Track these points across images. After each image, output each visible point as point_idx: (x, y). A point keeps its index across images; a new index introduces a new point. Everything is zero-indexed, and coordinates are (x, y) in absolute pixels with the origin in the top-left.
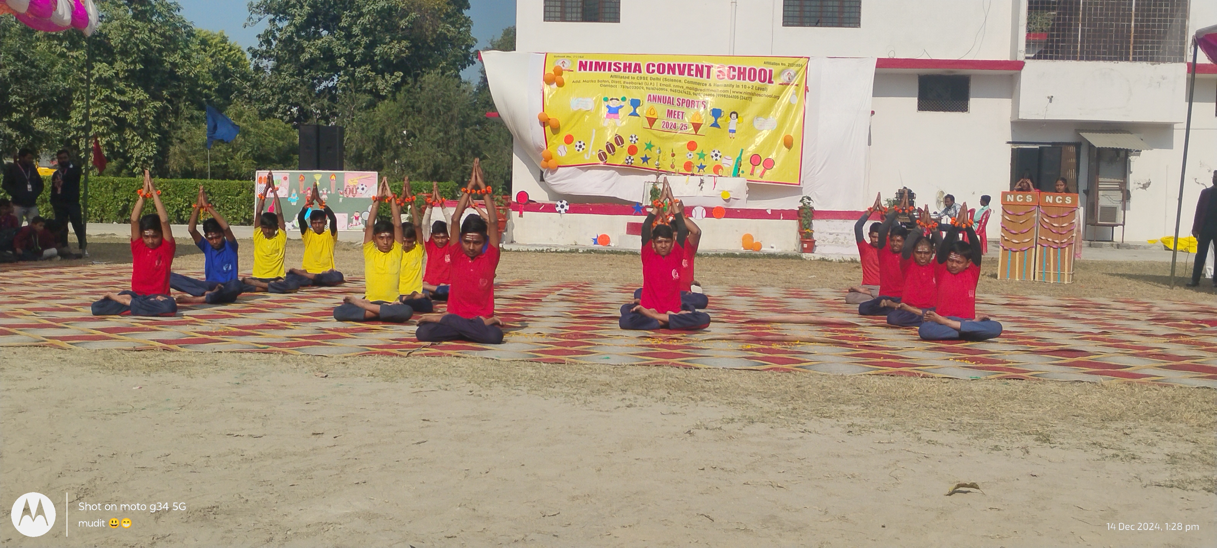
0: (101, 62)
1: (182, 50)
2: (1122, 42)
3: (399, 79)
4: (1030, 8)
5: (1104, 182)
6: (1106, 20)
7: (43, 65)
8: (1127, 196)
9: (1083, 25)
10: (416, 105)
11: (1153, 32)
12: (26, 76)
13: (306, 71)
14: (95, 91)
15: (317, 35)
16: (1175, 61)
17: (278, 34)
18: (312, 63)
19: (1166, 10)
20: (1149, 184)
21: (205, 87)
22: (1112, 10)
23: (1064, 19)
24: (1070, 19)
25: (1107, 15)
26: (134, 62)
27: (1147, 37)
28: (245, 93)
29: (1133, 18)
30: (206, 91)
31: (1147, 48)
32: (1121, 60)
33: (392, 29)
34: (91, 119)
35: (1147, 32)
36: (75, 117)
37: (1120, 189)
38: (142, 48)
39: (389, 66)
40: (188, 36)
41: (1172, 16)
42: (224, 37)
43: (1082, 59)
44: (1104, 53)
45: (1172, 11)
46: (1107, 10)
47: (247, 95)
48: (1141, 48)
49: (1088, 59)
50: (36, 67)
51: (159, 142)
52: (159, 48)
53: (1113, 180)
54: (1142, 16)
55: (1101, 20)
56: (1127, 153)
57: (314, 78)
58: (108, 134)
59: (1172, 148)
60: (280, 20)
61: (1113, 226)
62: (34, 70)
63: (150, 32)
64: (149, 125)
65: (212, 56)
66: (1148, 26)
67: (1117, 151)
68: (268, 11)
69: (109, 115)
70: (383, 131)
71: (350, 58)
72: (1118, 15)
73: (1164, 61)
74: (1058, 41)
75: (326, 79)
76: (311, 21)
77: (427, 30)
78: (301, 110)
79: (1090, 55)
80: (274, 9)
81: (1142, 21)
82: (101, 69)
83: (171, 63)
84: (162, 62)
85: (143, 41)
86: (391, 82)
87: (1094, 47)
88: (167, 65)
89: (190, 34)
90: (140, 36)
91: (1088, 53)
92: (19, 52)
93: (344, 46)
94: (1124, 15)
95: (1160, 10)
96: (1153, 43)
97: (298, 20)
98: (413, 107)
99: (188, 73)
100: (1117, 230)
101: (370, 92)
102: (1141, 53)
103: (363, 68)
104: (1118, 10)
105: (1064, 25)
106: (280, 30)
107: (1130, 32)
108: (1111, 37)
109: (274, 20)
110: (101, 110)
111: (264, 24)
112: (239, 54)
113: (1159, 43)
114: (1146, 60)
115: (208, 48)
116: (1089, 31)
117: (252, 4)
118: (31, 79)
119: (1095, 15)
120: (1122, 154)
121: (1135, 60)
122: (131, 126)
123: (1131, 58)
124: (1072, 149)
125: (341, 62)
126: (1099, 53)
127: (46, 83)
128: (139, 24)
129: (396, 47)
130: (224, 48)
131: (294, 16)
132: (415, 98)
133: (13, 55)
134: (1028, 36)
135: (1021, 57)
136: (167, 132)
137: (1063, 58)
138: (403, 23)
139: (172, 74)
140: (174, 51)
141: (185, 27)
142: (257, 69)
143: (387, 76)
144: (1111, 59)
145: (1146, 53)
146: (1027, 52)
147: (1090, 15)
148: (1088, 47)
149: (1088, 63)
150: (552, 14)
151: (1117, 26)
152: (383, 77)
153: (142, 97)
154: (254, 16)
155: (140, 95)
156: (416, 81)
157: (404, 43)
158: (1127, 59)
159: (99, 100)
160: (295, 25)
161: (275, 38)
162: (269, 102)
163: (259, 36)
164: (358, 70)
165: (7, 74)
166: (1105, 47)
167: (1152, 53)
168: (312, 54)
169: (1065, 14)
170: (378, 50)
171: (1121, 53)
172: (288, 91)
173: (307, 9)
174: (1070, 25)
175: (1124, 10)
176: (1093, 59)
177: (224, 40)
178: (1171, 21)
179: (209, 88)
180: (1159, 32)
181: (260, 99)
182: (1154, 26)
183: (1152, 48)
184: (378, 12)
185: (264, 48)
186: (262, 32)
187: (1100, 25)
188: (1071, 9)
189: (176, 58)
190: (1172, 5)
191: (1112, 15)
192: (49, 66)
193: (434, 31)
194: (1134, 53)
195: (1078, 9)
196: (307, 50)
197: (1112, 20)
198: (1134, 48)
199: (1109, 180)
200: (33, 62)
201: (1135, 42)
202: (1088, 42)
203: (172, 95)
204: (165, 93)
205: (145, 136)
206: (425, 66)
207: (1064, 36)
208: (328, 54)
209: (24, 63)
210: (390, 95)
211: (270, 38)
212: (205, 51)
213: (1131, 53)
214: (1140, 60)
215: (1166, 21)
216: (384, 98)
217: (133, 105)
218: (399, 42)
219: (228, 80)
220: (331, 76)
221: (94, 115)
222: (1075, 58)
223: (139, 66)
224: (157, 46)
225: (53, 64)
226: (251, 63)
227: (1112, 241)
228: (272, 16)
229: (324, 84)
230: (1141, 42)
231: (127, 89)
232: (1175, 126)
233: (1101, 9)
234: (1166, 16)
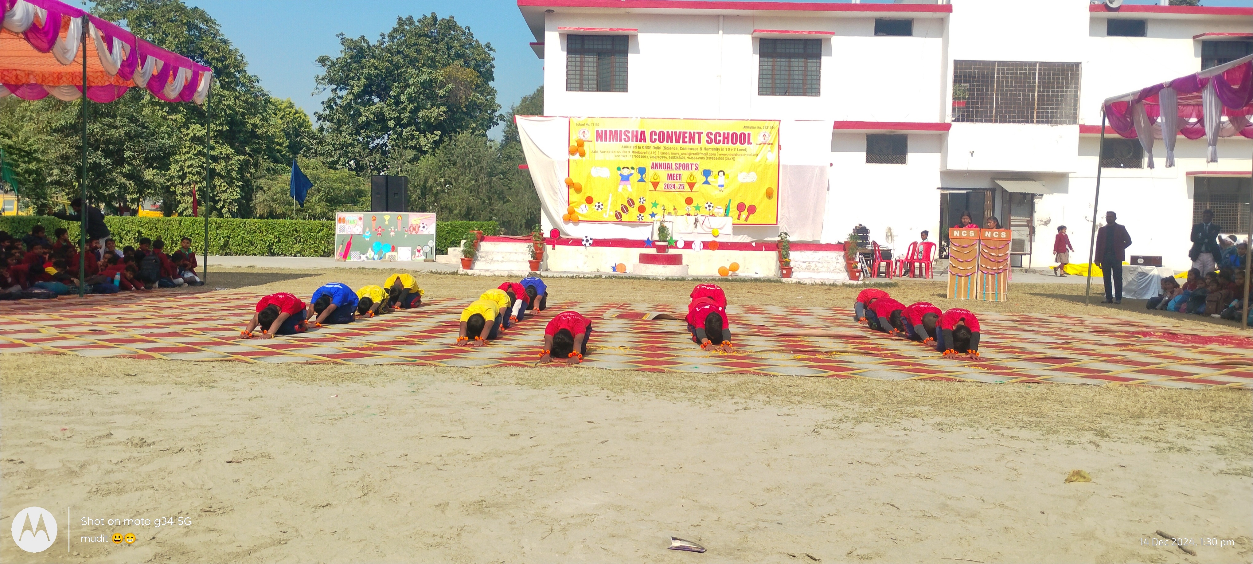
0: (195, 124)
1: (261, 113)
2: (1028, 108)
3: (438, 138)
4: (955, 81)
5: (1015, 220)
6: (1015, 91)
7: (152, 127)
8: (1032, 231)
9: (997, 95)
10: (452, 159)
11: (1052, 100)
12: (139, 135)
13: (362, 131)
14: (190, 147)
15: (370, 102)
16: (1069, 123)
17: (339, 101)
18: (367, 125)
19: (1062, 83)
20: (1049, 221)
21: (278, 144)
22: (1020, 82)
23: (982, 90)
24: (987, 90)
25: (1016, 86)
26: (221, 124)
27: (1048, 104)
28: (312, 149)
29: (1037, 89)
30: (278, 147)
31: (1047, 113)
32: (1027, 122)
33: (432, 97)
34: (186, 170)
35: (1048, 100)
36: (174, 169)
37: (1028, 226)
38: (228, 112)
39: (430, 127)
40: (265, 103)
41: (1067, 87)
42: (291, 103)
43: (996, 121)
44: (1014, 117)
45: (1067, 83)
46: (1016, 82)
47: (314, 151)
48: (1043, 113)
49: (1001, 122)
50: (146, 128)
51: (242, 188)
52: (242, 112)
53: (1022, 218)
54: (1044, 87)
55: (1011, 91)
56: (1033, 196)
57: (368, 137)
58: (201, 182)
59: (1067, 192)
60: (341, 90)
61: (1021, 255)
62: (144, 130)
63: (235, 100)
64: (234, 174)
65: (281, 118)
66: (1048, 96)
67: (1024, 195)
68: (331, 82)
69: (202, 167)
70: (426, 180)
71: (398, 120)
72: (1024, 86)
73: (1061, 123)
74: (977, 108)
75: (378, 138)
76: (367, 91)
77: (461, 98)
78: (357, 163)
79: (1004, 118)
80: (336, 81)
81: (1044, 91)
82: (196, 129)
83: (252, 125)
84: (244, 124)
85: (229, 107)
86: (431, 140)
87: (1006, 112)
88: (249, 126)
89: (267, 101)
90: (227, 103)
91: (1001, 117)
92: (133, 116)
93: (393, 111)
94: (1029, 87)
95: (1058, 83)
96: (1052, 109)
97: (356, 90)
98: (449, 160)
99: (267, 132)
100: (1025, 259)
101: (414, 148)
102: (1042, 117)
103: (409, 128)
104: (1025, 82)
105: (982, 94)
106: (342, 98)
107: (1034, 100)
108: (1019, 104)
109: (335, 90)
110: (195, 162)
111: (327, 93)
112: (303, 117)
113: (1057, 109)
114: (1047, 122)
115: (278, 112)
116: (1002, 99)
117: (318, 77)
118: (142, 138)
119: (1007, 86)
120: (1028, 197)
121: (1038, 122)
122: (219, 175)
123: (1035, 121)
124: (989, 194)
125: (391, 124)
126: (1010, 117)
127: (154, 141)
128: (226, 93)
129: (435, 112)
130: (290, 112)
131: (353, 86)
132: (451, 153)
133: (127, 118)
134: (954, 103)
135: (948, 120)
136: (249, 180)
137: (981, 121)
138: (441, 92)
139: (253, 134)
140: (255, 115)
141: (263, 95)
142: (321, 129)
143: (428, 136)
144: (1019, 122)
145: (1047, 117)
146: (953, 116)
147: (1002, 86)
148: (1001, 112)
149: (1001, 124)
150: (573, 85)
151: (1024, 95)
152: (425, 136)
153: (228, 152)
154: (320, 86)
155: (227, 150)
156: (451, 139)
157: (442, 108)
158: (1032, 122)
159: (194, 155)
160: (353, 94)
161: (336, 104)
162: (332, 156)
163: (323, 103)
164: (404, 130)
165: (122, 133)
166: (1014, 112)
167: (1052, 117)
168: (367, 117)
169: (982, 86)
170: (420, 114)
171: (1027, 117)
172: (347, 147)
173: (363, 80)
174: (987, 94)
175: (1029, 82)
176: (1005, 122)
177: (291, 106)
178: (1066, 91)
179: (281, 145)
180: (1057, 100)
181: (324, 154)
182: (1053, 96)
183: (1052, 113)
184: (422, 84)
185: (327, 112)
186: (326, 100)
187: (1011, 95)
188: (987, 81)
189: (257, 120)
190: (1067, 79)
191: (1020, 86)
192: (156, 127)
193: (467, 99)
194: (1038, 117)
195: (993, 82)
196: (363, 114)
197: (1020, 91)
198: (1038, 113)
199: (1019, 218)
200: (144, 124)
201: (1038, 108)
202: (1001, 108)
203: (253, 150)
204: (247, 148)
205: (230, 184)
206: (459, 127)
207: (982, 103)
208: (381, 118)
209: (136, 125)
210: (430, 151)
211: (332, 104)
212: (276, 114)
213: (1035, 117)
214: (1042, 122)
215: (1062, 91)
216: (425, 153)
217: (221, 158)
218: (438, 108)
219: (298, 139)
220: (383, 135)
221: (189, 167)
222: (991, 121)
223: (226, 128)
224: (241, 110)
225: (160, 125)
226: (315, 126)
227: (1021, 266)
228: (334, 87)
229: (377, 141)
230: (1043, 109)
231: (217, 145)
232: (1070, 175)
233: (1011, 82)
234: (1062, 87)
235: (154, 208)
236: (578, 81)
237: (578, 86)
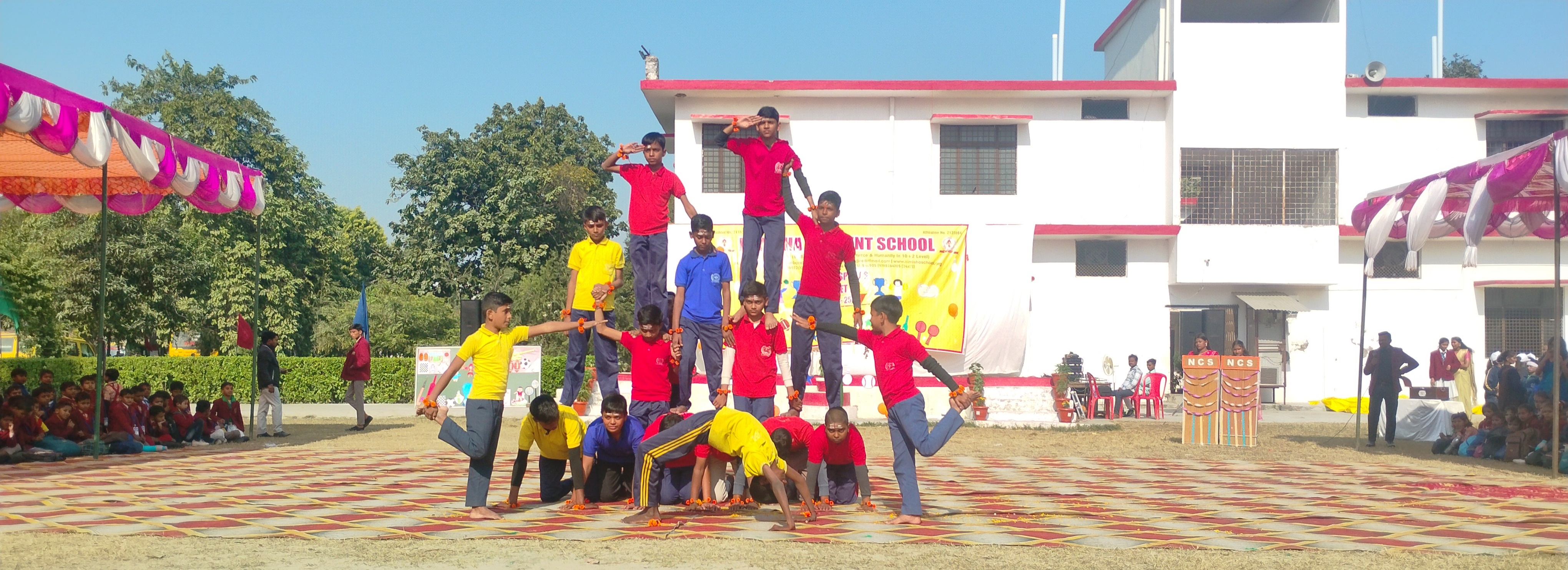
0: (242, 241)
1: (323, 225)
2: (1274, 206)
3: (545, 253)
4: (1183, 174)
5: (1264, 344)
6: (1258, 184)
7: (188, 244)
8: (1286, 358)
9: (1236, 190)
10: (561, 278)
11: (1304, 196)
12: (171, 256)
13: (449, 246)
14: (236, 270)
15: (459, 209)
16: (1326, 223)
17: (420, 209)
18: (455, 239)
19: (1316, 174)
20: (1307, 345)
21: (344, 263)
22: (1263, 174)
23: (1217, 184)
24: (1223, 184)
25: (1258, 179)
26: (276, 241)
27: (1299, 201)
28: (386, 268)
29: (1284, 182)
30: (344, 267)
31: (1298, 211)
32: (1274, 223)
33: (537, 202)
34: (231, 299)
35: (1299, 196)
36: (216, 297)
37: (1280, 351)
38: (284, 226)
39: (536, 240)
40: (329, 212)
41: (1322, 180)
42: (360, 213)
43: (1236, 222)
44: (1258, 217)
45: (1321, 174)
46: (1258, 174)
47: (388, 271)
48: (1293, 211)
49: (1241, 223)
50: (180, 246)
51: (299, 319)
52: (301, 225)
53: (1272, 342)
54: (1293, 180)
55: (1253, 184)
56: (1285, 314)
57: (456, 253)
58: (248, 313)
59: (1328, 309)
60: (422, 195)
61: (1274, 388)
62: (178, 249)
63: (291, 209)
64: (290, 302)
65: (348, 232)
66: (1298, 190)
67: (1274, 313)
68: (411, 186)
69: (249, 293)
70: (528, 305)
71: (494, 232)
72: (1269, 179)
73: (1316, 223)
74: (1212, 206)
75: (470, 254)
76: (456, 196)
77: (572, 203)
78: (443, 285)
79: (1245, 218)
80: (418, 185)
81: (1293, 185)
82: (243, 248)
83: (313, 240)
84: (302, 239)
85: (286, 220)
86: (537, 256)
87: (1247, 211)
88: (309, 242)
89: (331, 210)
90: (282, 214)
91: (1241, 217)
92: (164, 231)
93: (488, 220)
94: (1274, 179)
95: (1310, 174)
96: (1304, 206)
97: (443, 196)
98: (558, 280)
99: (331, 249)
100: (1279, 392)
101: (516, 265)
102: (1293, 217)
103: (508, 242)
104: (1269, 174)
105: (1217, 189)
106: (424, 205)
107: (1282, 196)
108: (1263, 200)
109: (416, 195)
110: (241, 289)
111: (406, 199)
112: (376, 230)
113: (1310, 206)
114: (1298, 223)
115: (344, 224)
116: (1241, 195)
117: (394, 180)
118: (175, 258)
119: (1247, 179)
120: (1279, 316)
121: (1287, 223)
122: (272, 304)
123: (1284, 221)
124: (1230, 312)
125: (486, 236)
126: (1252, 217)
127: (190, 263)
128: (281, 201)
129: (541, 221)
130: (360, 224)
131: (439, 191)
132: (560, 271)
133: (157, 235)
134: (1182, 201)
135: (1177, 221)
136: (307, 309)
137: (1217, 222)
138: (549, 197)
139: (314, 252)
140: (316, 228)
141: (327, 203)
142: (398, 244)
143: (533, 250)
144: (1264, 223)
145: (1299, 216)
146: (1182, 216)
147: (1242, 179)
148: (1241, 211)
149: (1242, 226)
150: (710, 186)
151: (1269, 190)
152: (529, 250)
153: (283, 274)
154: (397, 191)
155: (281, 272)
156: (560, 253)
157: (551, 217)
158: (1280, 223)
159: (240, 279)
160: (439, 201)
161: (416, 212)
162: (411, 277)
163: (401, 211)
164: (503, 244)
165: (151, 253)
166: (1257, 211)
167: (1304, 216)
168: (456, 229)
169: (1217, 179)
170: (524, 224)
171: (1274, 217)
172: (431, 266)
173: (451, 184)
174: (1223, 189)
175: (1274, 174)
176: (1247, 223)
177: (361, 216)
178: (1321, 185)
179: (348, 264)
180: (1310, 195)
181: (401, 274)
182: (1304, 190)
183: (1304, 211)
184: (525, 186)
185: (406, 223)
186: (404, 208)
187: (1252, 189)
188: (1223, 174)
189: (318, 234)
190: (1321, 169)
191: (1263, 179)
192: (193, 245)
194: (1287, 217)
195: (1229, 174)
196: (452, 225)
197: (1263, 185)
198: (1287, 211)
199: (1269, 341)
200: (177, 241)
201: (1287, 206)
202: (1241, 206)
203: (314, 271)
204: (306, 269)
205: (285, 313)
206: (570, 239)
207: (1217, 200)
208: (473, 229)
209: (168, 243)
210: (534, 268)
211: (412, 213)
212: (342, 227)
213: (1284, 216)
214: (1293, 223)
215: (1316, 185)
216: (527, 271)
217: (274, 282)
218: (545, 216)
219: (369, 256)
220: (475, 249)
221: (234, 295)
222: (1229, 222)
223: (282, 245)
224: (300, 222)
225: (197, 243)
226: (390, 240)
227: (1274, 402)
228: (415, 192)
229: (467, 258)
230: (1293, 206)
231: (268, 267)
232: (1330, 288)
233: (1253, 174)
234: (1316, 180)
235: (189, 345)
236: (716, 180)
237: (716, 186)
